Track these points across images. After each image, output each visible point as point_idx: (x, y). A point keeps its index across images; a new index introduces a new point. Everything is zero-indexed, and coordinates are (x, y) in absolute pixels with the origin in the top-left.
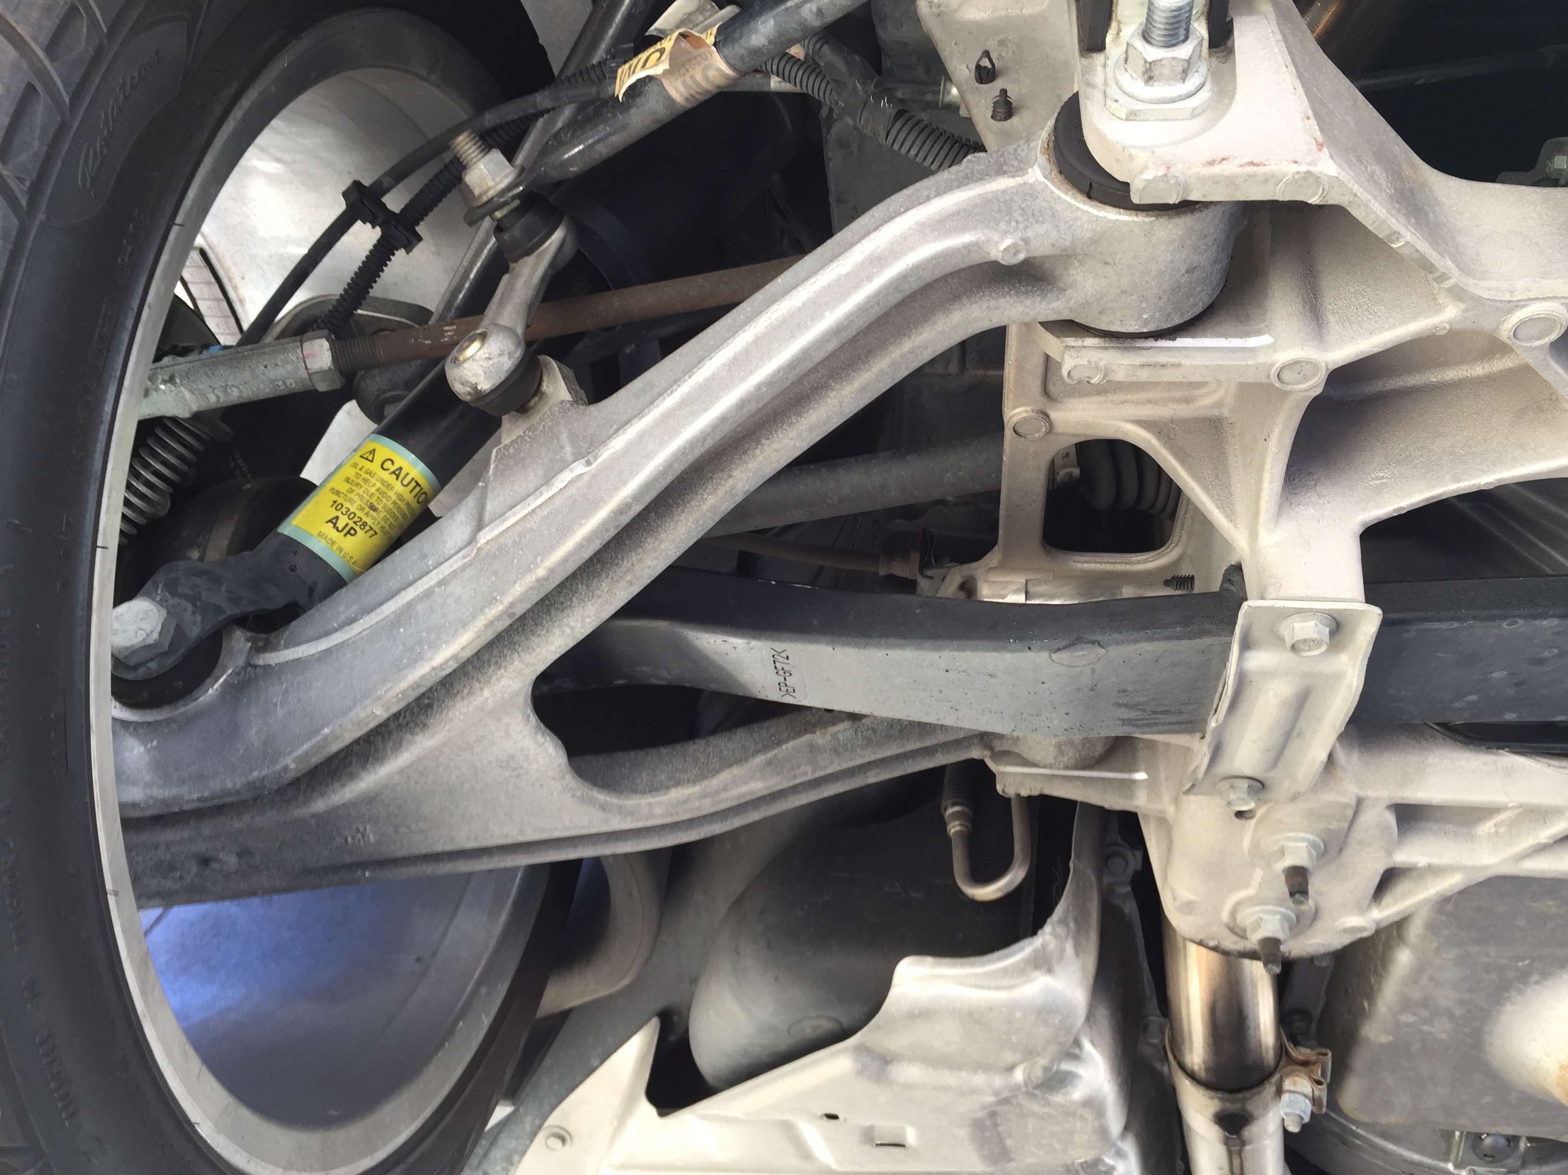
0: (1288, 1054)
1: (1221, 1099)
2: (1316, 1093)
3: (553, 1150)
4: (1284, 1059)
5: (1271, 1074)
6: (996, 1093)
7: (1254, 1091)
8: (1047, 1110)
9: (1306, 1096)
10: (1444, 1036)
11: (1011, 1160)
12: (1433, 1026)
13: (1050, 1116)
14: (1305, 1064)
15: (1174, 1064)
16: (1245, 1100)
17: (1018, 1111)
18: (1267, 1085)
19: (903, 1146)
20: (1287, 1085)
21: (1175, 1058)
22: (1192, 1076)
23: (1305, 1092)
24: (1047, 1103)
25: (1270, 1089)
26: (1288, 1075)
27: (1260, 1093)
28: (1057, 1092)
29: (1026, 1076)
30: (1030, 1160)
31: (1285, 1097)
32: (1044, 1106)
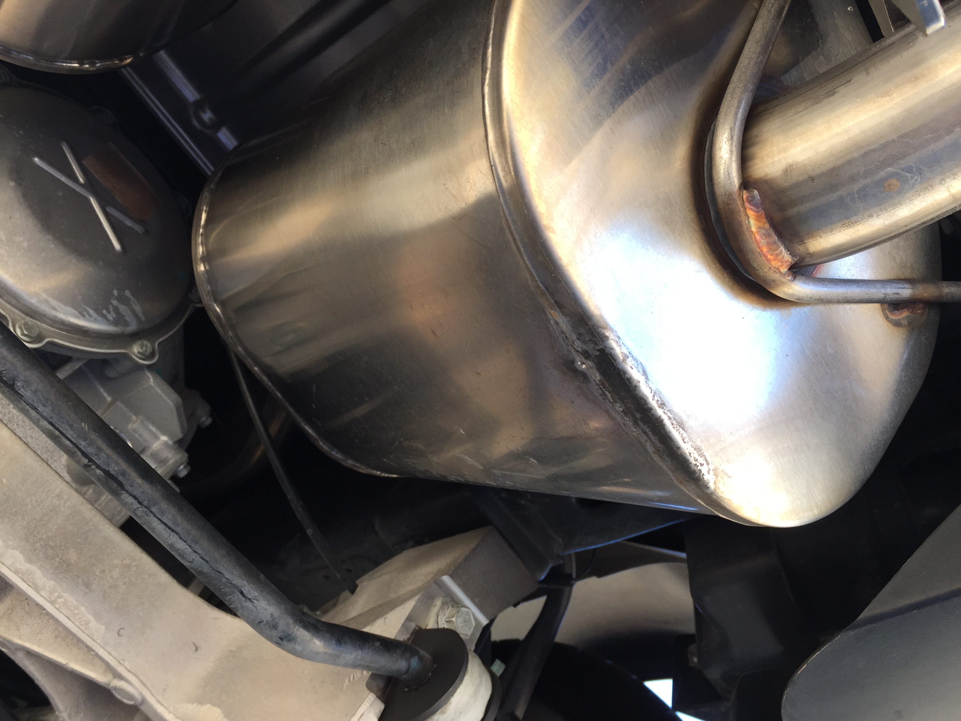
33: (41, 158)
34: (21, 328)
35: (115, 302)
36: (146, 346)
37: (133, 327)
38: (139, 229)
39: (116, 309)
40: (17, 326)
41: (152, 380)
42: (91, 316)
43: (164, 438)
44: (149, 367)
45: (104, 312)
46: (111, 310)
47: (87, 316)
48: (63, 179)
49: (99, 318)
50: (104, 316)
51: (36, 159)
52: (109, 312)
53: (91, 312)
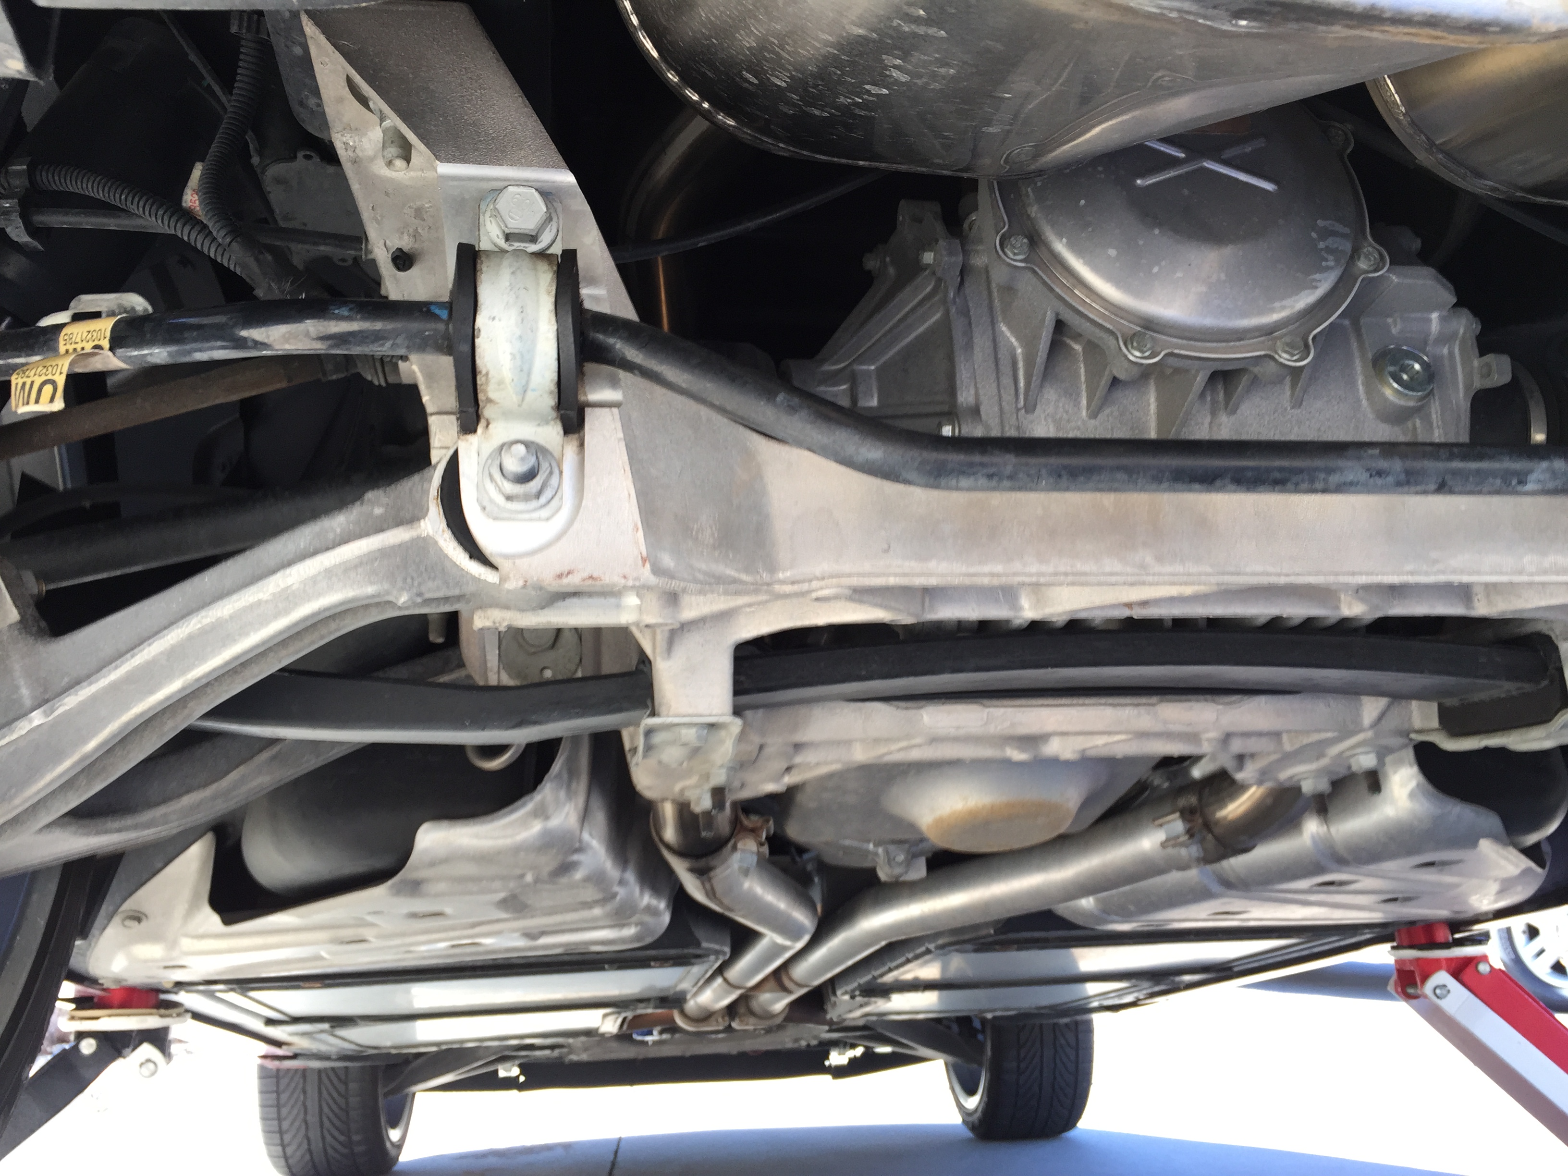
0: (741, 823)
1: (690, 862)
2: (761, 850)
3: (129, 927)
4: (738, 828)
5: (727, 842)
7: (714, 855)
9: (752, 853)
10: (853, 802)
11: (532, 910)
13: (559, 888)
14: (753, 830)
15: (655, 841)
16: (708, 860)
17: (533, 891)
18: (724, 849)
19: (442, 914)
20: (740, 845)
21: (656, 838)
22: (670, 848)
23: (752, 850)
24: (556, 883)
25: (727, 850)
26: (740, 839)
27: (719, 854)
29: (535, 876)
30: (548, 906)
31: (738, 854)
32: (554, 885)
33: (1142, 176)
34: (1286, 352)
35: (1322, 245)
36: (1370, 253)
37: (1347, 246)
38: (1260, 143)
39: (1328, 250)
40: (1280, 352)
41: (1394, 278)
42: (1320, 281)
43: (1435, 316)
44: (1388, 271)
45: (1324, 264)
46: (1325, 255)
47: (1318, 284)
48: (1171, 174)
49: (1325, 275)
50: (1328, 269)
51: (1139, 182)
52: (1327, 260)
53: (1317, 276)
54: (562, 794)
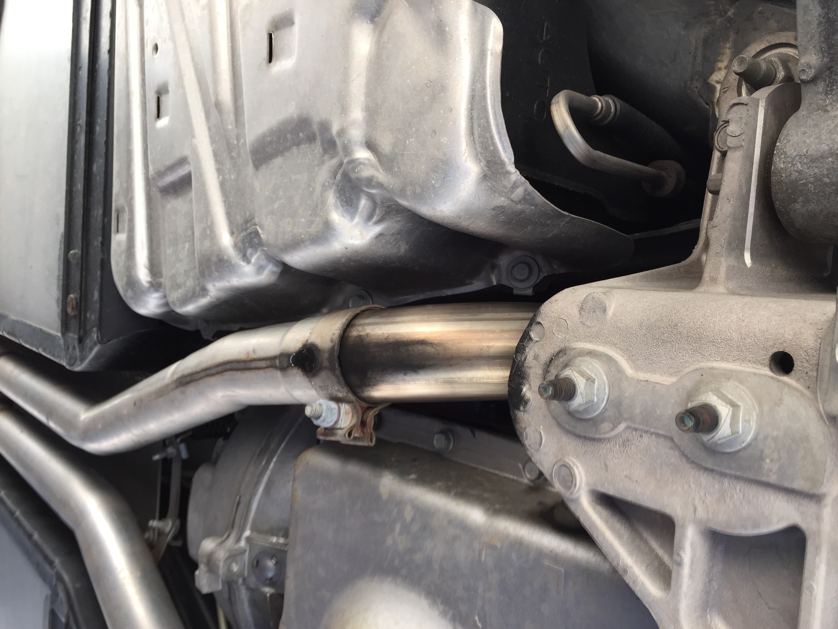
0: (369, 408)
1: (332, 349)
2: (340, 432)
4: (365, 405)
5: (355, 393)
6: (342, 132)
7: (341, 379)
8: (318, 188)
9: (336, 422)
10: (389, 541)
11: (257, 166)
12: (401, 533)
13: (312, 193)
14: (363, 424)
15: (358, 310)
16: (332, 369)
17: (316, 162)
18: (346, 389)
19: (270, 60)
20: (345, 407)
21: (363, 311)
22: (349, 325)
23: (340, 422)
24: (324, 188)
25: (342, 393)
26: (354, 408)
27: (339, 383)
28: (337, 198)
29: (362, 161)
30: (257, 185)
31: (333, 405)
32: (324, 186)
54: (501, 201)
